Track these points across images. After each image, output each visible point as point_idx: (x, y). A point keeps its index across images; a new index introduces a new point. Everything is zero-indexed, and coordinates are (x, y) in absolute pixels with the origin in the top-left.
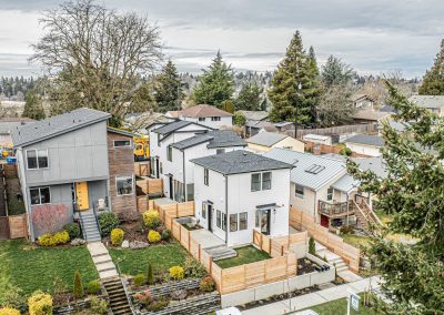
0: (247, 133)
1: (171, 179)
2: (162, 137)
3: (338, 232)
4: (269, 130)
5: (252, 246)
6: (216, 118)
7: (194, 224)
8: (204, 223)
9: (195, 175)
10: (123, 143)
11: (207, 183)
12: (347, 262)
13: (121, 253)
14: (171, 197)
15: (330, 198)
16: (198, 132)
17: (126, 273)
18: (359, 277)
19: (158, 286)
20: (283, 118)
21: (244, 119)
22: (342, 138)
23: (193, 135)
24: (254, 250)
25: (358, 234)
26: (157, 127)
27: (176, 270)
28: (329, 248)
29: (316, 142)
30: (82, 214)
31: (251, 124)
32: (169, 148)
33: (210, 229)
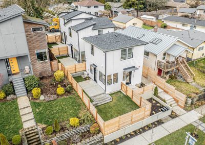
0: (112, 14)
1: (72, 47)
2: (66, 21)
3: (167, 78)
4: (123, 13)
5: (120, 91)
6: (96, 7)
7: (86, 76)
8: (92, 76)
9: (86, 47)
10: (38, 29)
11: (93, 53)
12: (177, 101)
13: (38, 105)
14: (73, 57)
15: (164, 59)
16: (87, 19)
17: (41, 122)
18: (184, 111)
19: (62, 134)
20: (130, 6)
21: (110, 7)
22: (160, 17)
23: (84, 21)
24: (122, 95)
25: (179, 80)
26: (63, 14)
27: (74, 121)
28: (165, 91)
29: (147, 19)
30: (14, 77)
31: (114, 9)
32: (70, 29)
33: (95, 80)
